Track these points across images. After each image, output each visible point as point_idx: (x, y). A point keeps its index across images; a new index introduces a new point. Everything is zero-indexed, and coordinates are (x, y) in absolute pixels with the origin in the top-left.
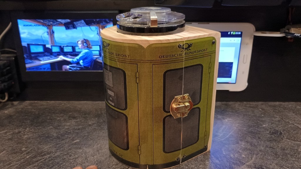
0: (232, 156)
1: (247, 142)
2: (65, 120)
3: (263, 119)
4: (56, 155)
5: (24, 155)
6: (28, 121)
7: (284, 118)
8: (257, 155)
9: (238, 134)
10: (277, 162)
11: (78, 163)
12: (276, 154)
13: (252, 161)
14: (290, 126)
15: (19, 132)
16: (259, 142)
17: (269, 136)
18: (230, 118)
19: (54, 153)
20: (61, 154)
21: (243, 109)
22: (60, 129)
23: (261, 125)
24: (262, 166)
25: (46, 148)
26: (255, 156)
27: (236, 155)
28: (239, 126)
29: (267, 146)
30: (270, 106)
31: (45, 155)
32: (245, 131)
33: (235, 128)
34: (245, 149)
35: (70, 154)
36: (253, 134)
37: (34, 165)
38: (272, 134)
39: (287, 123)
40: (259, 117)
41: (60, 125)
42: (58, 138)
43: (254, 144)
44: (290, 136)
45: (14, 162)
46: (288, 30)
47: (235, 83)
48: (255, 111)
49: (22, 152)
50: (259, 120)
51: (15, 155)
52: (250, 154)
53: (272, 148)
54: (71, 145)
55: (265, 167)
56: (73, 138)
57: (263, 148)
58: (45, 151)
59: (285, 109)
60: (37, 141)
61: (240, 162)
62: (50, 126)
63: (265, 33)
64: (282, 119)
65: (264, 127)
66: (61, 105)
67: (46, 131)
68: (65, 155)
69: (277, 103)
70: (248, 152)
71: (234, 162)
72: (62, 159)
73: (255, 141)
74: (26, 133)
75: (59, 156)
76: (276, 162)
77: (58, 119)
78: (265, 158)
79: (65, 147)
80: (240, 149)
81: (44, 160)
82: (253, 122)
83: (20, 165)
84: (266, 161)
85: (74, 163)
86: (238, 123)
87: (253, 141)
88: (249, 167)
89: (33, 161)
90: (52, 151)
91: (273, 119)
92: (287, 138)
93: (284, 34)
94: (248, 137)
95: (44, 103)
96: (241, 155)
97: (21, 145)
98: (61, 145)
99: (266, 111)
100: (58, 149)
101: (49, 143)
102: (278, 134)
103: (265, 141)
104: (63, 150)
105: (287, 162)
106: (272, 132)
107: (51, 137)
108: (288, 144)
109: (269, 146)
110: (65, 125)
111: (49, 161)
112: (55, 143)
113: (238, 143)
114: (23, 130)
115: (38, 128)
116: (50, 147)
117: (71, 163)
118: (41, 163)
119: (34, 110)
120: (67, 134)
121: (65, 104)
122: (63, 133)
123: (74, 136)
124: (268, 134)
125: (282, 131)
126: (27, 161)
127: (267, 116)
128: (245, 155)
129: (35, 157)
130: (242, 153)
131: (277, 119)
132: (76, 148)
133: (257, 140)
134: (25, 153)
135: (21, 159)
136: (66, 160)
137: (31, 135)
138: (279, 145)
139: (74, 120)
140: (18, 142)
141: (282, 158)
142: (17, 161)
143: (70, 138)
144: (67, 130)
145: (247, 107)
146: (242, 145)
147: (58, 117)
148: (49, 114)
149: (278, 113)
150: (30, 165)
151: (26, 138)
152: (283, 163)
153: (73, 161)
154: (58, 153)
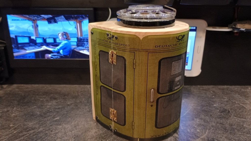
0: (189, 130)
1: (201, 119)
2: (47, 101)
3: (214, 100)
4: (39, 130)
5: (11, 130)
6: (16, 102)
7: (232, 99)
8: (209, 130)
9: (194, 112)
10: (227, 135)
11: (59, 137)
12: (225, 129)
13: (205, 135)
14: (236, 105)
15: (8, 111)
16: (211, 119)
17: (219, 114)
18: (186, 99)
19: (37, 129)
20: (44, 129)
21: (198, 91)
22: (42, 108)
23: (213, 105)
24: (214, 139)
25: (30, 124)
26: (208, 131)
27: (192, 130)
28: (194, 105)
29: (217, 122)
30: (220, 89)
31: (30, 130)
32: (199, 109)
33: (191, 107)
34: (199, 125)
35: (52, 129)
36: (206, 112)
37: (21, 139)
38: (221, 112)
39: (234, 103)
40: (210, 98)
41: (43, 105)
42: (41, 116)
43: (207, 121)
44: (237, 114)
45: (3, 137)
46: (235, 25)
47: (191, 70)
48: (207, 93)
49: (10, 128)
50: (210, 101)
51: (4, 130)
52: (204, 129)
53: (222, 124)
54: (52, 122)
55: (217, 140)
56: (54, 116)
57: (214, 124)
58: (30, 127)
59: (232, 92)
60: (24, 118)
61: (195, 135)
62: (34, 106)
63: (216, 28)
64: (230, 100)
65: (215, 106)
66: (43, 89)
67: (31, 110)
68: (47, 130)
69: (225, 87)
70: (202, 127)
71: (191, 135)
72: (45, 134)
73: (208, 118)
74: (13, 112)
75: (41, 131)
76: (225, 135)
77: (41, 99)
78: (216, 132)
79: (47, 124)
80: (196, 125)
81: (29, 134)
82: (206, 103)
83: (8, 139)
84: (217, 135)
85: (54, 137)
86: (193, 103)
87: (206, 118)
88: (203, 140)
89: (19, 135)
90: (36, 127)
91: (222, 100)
92: (234, 116)
93: (231, 29)
94: (201, 115)
95: (29, 86)
96: (196, 130)
97: (9, 122)
98: (43, 122)
99: (216, 93)
100: (40, 126)
101: (33, 120)
102: (226, 112)
103: (216, 118)
104: (45, 126)
105: (234, 136)
106: (221, 110)
107: (35, 115)
108: (235, 120)
109: (219, 122)
110: (47, 105)
111: (34, 135)
112: (39, 120)
113: (193, 120)
114: (11, 109)
115: (24, 107)
116: (34, 124)
117: (52, 137)
118: (26, 138)
119: (21, 92)
120: (49, 113)
121: (47, 87)
122: (45, 112)
123: (54, 114)
124: (218, 112)
125: (229, 110)
126: (15, 135)
127: (217, 97)
128: (200, 130)
129: (21, 132)
130: (197, 128)
131: (226, 100)
132: (57, 124)
133: (209, 117)
134: (13, 129)
135: (9, 134)
136: (48, 135)
137: (18, 114)
138: (228, 122)
139: (55, 101)
140: (7, 120)
141: (231, 133)
142: (6, 136)
143: (51, 116)
144: (49, 109)
145: (200, 89)
146: (196, 121)
147: (41, 98)
148: (34, 96)
149: (226, 95)
150: (17, 139)
151: (13, 116)
152: (231, 136)
153: (54, 136)
154: (41, 129)
